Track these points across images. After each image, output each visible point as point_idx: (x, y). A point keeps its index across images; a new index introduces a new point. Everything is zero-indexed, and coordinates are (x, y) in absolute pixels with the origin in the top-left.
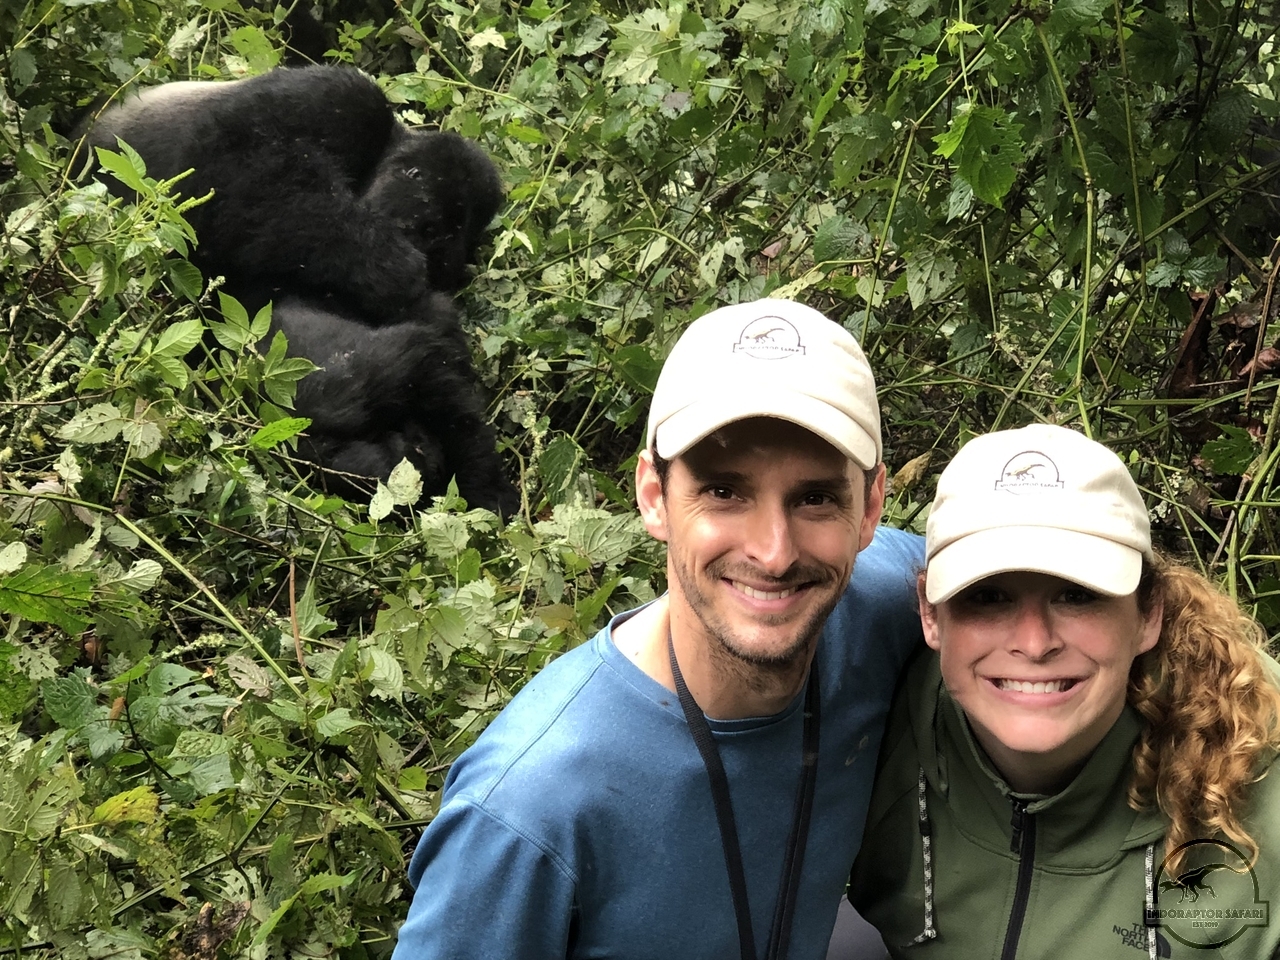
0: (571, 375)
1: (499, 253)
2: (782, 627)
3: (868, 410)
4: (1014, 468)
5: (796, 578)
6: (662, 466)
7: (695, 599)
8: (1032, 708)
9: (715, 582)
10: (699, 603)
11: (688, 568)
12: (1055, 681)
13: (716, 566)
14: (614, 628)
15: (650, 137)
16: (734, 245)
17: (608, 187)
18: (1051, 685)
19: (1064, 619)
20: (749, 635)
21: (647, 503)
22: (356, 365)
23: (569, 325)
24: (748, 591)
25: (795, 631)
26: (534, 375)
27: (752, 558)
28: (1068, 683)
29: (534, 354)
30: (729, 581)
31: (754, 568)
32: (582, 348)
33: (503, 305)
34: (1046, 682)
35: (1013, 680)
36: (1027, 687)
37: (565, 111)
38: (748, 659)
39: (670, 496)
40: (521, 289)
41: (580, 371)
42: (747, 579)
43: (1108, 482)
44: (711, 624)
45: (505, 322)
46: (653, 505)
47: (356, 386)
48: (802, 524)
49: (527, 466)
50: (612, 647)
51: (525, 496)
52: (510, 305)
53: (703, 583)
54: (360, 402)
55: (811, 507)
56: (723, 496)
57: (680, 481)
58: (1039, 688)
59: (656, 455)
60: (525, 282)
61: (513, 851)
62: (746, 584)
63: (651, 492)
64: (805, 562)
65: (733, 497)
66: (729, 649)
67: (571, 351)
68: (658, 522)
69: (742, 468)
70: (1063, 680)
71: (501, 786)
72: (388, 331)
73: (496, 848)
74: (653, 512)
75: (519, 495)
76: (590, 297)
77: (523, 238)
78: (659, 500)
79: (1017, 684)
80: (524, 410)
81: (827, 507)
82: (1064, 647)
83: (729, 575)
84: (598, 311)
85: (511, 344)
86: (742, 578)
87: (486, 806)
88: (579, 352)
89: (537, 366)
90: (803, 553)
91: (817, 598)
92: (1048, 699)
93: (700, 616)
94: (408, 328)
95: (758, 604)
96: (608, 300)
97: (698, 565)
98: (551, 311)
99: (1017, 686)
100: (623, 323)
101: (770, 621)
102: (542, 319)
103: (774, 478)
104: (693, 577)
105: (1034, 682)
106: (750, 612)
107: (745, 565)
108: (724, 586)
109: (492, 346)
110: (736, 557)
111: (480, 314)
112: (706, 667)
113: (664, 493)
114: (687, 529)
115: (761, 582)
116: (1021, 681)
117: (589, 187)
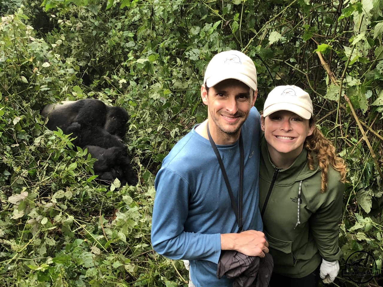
0: (146, 153)
1: (130, 129)
2: (234, 125)
3: (255, 77)
4: (286, 91)
5: (237, 115)
6: (207, 89)
7: (214, 119)
8: (284, 143)
9: (219, 116)
10: (215, 120)
11: (213, 112)
12: (290, 137)
13: (219, 111)
14: (195, 128)
15: (158, 105)
16: (177, 129)
17: (150, 113)
18: (289, 138)
19: (293, 124)
20: (227, 127)
21: (203, 97)
22: (104, 156)
23: (145, 143)
24: (226, 117)
25: (237, 126)
26: (139, 154)
27: (227, 110)
28: (293, 138)
29: (139, 150)
30: (222, 115)
31: (228, 112)
32: (148, 147)
33: (131, 139)
34: (288, 137)
35: (281, 136)
36: (284, 138)
37: (140, 98)
38: (226, 133)
39: (209, 95)
40: (135, 136)
41: (148, 152)
42: (226, 115)
43: (305, 97)
44: (218, 124)
45: (132, 143)
46: (205, 97)
47: (105, 161)
48: (238, 102)
49: (139, 172)
50: (195, 132)
51: (139, 179)
52: (133, 139)
53: (216, 115)
54: (106, 164)
55: (241, 99)
56: (221, 96)
57: (212, 92)
58: (286, 138)
59: (206, 86)
60: (135, 134)
61: (173, 177)
62: (226, 116)
63: (204, 94)
64: (239, 112)
65: (224, 96)
66: (222, 130)
67: (146, 148)
68: (206, 101)
69: (226, 90)
70: (292, 137)
71: (170, 163)
72: (110, 149)
73: (170, 177)
74: (205, 98)
75: (138, 178)
76: (148, 137)
77: (134, 126)
78: (206, 96)
79: (281, 137)
80: (138, 160)
81: (244, 99)
82: (293, 130)
83: (222, 114)
84: (150, 140)
85: (134, 148)
86: (225, 115)
87: (167, 168)
88: (147, 148)
89: (139, 152)
90: (239, 110)
91: (241, 120)
92: (287, 141)
93: (215, 123)
94: (114, 148)
95: (229, 120)
96: (152, 137)
97: (215, 111)
98: (141, 140)
99: (281, 138)
100: (156, 143)
101: (232, 124)
102: (140, 142)
103: (233, 92)
104: (214, 114)
105: (285, 137)
106: (227, 122)
107: (226, 112)
108: (221, 116)
109: (130, 148)
110: (224, 110)
111: (127, 141)
112: (216, 134)
113: (208, 94)
114: (213, 103)
115: (230, 116)
116: (283, 136)
117: (146, 114)
